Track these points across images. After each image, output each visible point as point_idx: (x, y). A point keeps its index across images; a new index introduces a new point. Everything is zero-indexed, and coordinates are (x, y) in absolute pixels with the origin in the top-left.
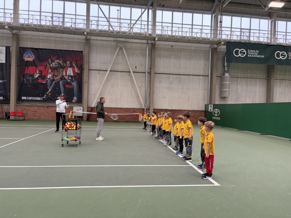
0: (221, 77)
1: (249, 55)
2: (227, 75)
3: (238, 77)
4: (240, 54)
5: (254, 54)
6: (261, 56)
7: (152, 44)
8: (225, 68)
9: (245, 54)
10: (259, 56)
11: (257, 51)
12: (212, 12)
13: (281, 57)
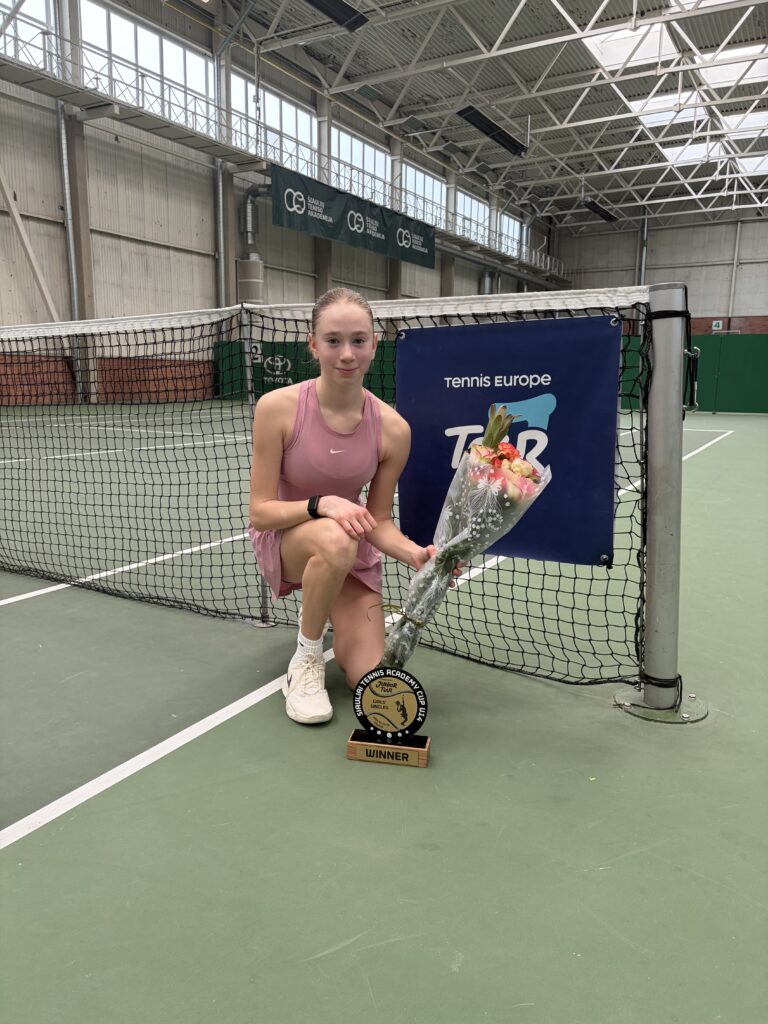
1: (311, 211)
2: (254, 257)
3: (273, 268)
4: (295, 204)
6: (328, 218)
8: (247, 236)
9: (303, 207)
10: (325, 218)
11: (322, 204)
12: (219, 56)
13: (356, 226)
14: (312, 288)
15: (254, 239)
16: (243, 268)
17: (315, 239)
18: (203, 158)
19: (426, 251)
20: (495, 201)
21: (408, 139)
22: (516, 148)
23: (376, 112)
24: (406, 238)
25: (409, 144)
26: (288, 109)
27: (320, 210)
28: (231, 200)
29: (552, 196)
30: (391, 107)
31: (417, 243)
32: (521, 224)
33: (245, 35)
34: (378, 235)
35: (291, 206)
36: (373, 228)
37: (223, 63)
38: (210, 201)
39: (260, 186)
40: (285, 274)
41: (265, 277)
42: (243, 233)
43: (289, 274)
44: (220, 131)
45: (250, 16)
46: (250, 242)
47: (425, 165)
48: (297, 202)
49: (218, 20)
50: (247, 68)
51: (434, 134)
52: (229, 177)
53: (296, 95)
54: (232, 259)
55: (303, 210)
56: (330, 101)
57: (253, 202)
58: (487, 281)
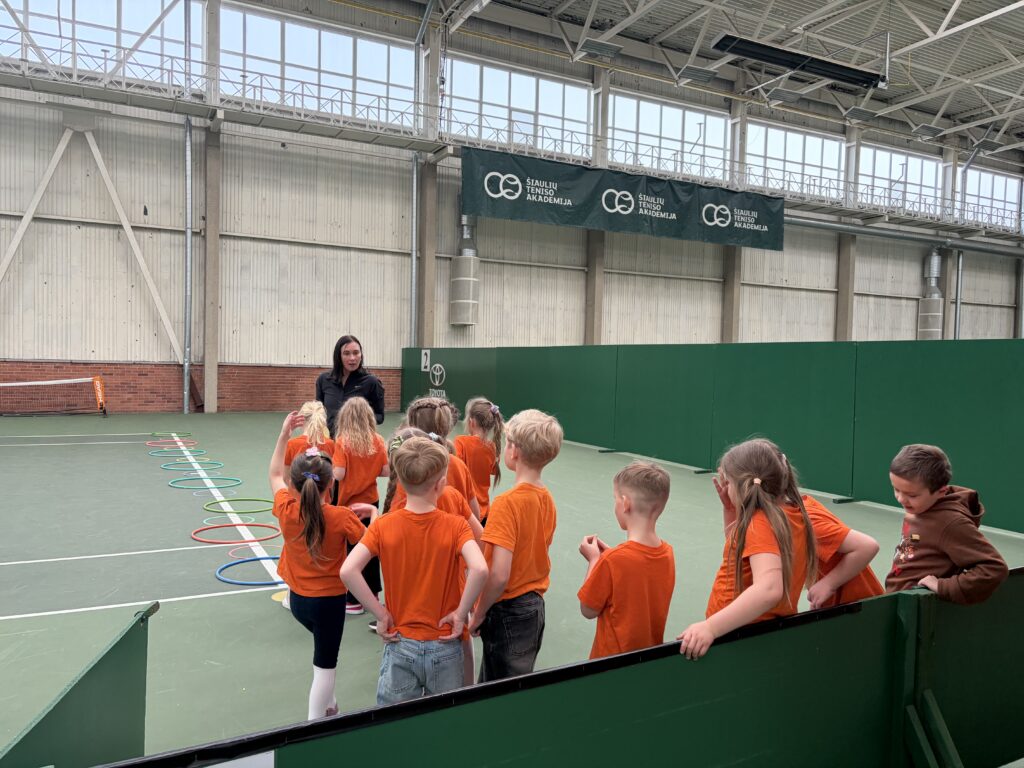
0: (450, 259)
1: (531, 194)
2: (469, 253)
3: (503, 263)
4: (504, 188)
5: (543, 192)
6: (564, 201)
7: (207, 129)
8: (462, 230)
9: (517, 191)
10: (558, 201)
11: (554, 186)
13: (619, 207)
14: (582, 283)
15: (472, 235)
17: (588, 232)
19: (766, 228)
22: (864, 80)
23: (667, 64)
24: (722, 216)
26: (550, 87)
27: (551, 193)
31: (746, 220)
34: (663, 215)
35: (497, 192)
36: (653, 208)
41: (478, 273)
46: (466, 236)
48: (507, 186)
52: (430, 169)
53: (561, 71)
54: (430, 256)
55: (519, 194)
58: (935, 261)
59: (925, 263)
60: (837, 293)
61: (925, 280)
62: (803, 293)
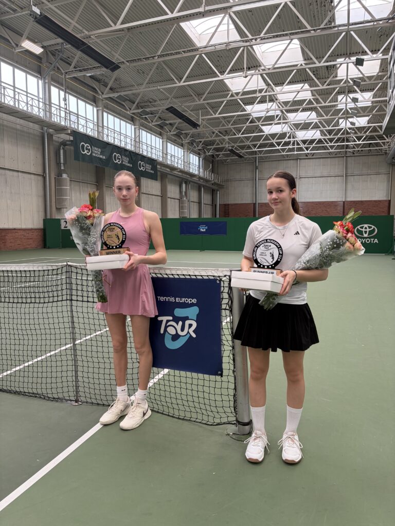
1: (94, 153)
2: (65, 176)
3: (74, 181)
6: (103, 157)
8: (61, 165)
10: (101, 157)
11: (100, 150)
12: (45, 78)
13: (117, 160)
15: (64, 167)
16: (59, 181)
18: (37, 127)
19: (153, 172)
20: (186, 147)
21: (142, 119)
22: (195, 125)
23: (125, 105)
24: (143, 166)
25: (143, 121)
26: (82, 104)
27: (99, 153)
28: (52, 148)
29: (213, 145)
30: (134, 103)
31: (148, 168)
32: (199, 158)
33: (58, 68)
34: (129, 165)
35: (84, 151)
36: (126, 161)
37: (47, 81)
38: (41, 148)
39: (67, 141)
40: (81, 183)
41: (70, 185)
42: (58, 164)
43: (83, 184)
44: (46, 114)
45: (61, 59)
46: (62, 168)
47: (151, 130)
48: (87, 149)
49: (44, 60)
50: (59, 84)
51: (155, 116)
52: (50, 136)
53: (85, 97)
54: (53, 176)
55: (90, 153)
56: (103, 100)
57: (63, 149)
58: (184, 185)
59: (180, 186)
60: (162, 196)
61: (181, 192)
62: (154, 197)
